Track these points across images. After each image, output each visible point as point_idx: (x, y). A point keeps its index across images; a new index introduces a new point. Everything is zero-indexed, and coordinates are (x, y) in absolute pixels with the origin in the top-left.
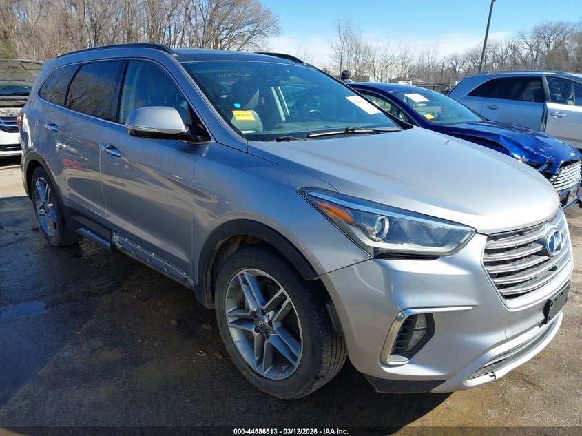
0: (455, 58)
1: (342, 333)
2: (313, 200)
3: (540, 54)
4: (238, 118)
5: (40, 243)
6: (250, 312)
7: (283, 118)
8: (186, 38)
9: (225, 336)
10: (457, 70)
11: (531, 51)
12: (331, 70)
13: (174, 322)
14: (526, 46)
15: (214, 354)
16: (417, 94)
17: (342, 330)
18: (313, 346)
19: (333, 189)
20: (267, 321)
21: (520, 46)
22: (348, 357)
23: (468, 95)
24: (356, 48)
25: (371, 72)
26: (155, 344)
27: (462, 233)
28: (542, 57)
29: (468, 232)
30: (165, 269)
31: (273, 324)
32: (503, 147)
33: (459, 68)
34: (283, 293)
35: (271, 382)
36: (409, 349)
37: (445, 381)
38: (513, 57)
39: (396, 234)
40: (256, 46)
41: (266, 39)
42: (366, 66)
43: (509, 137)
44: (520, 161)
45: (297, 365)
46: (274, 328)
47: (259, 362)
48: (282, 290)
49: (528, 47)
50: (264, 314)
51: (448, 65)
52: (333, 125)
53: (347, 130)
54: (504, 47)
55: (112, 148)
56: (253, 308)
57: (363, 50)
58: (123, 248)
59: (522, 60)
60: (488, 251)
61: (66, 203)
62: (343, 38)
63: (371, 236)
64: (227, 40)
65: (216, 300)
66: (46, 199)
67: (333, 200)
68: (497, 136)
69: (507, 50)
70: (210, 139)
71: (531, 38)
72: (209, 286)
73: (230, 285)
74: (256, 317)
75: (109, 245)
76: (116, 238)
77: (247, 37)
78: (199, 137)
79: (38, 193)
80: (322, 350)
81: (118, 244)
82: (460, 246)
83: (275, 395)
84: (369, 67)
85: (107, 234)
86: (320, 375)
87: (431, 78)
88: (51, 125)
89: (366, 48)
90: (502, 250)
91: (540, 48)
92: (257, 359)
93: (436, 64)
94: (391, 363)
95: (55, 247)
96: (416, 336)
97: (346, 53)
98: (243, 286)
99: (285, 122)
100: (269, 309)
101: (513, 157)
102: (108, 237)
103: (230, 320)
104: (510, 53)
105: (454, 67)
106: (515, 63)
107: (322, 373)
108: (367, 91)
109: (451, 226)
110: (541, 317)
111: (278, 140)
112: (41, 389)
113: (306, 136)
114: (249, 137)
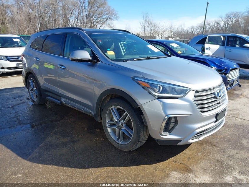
0: (192, 28)
1: (147, 125)
2: (136, 81)
3: (229, 25)
4: (109, 54)
5: (31, 104)
6: (115, 121)
7: (123, 54)
8: (79, 21)
9: (106, 131)
10: (194, 33)
11: (225, 24)
12: (140, 34)
13: (86, 129)
14: (223, 22)
15: (101, 139)
16: (175, 44)
17: (147, 124)
18: (137, 131)
19: (143, 77)
20: (121, 124)
21: (220, 22)
22: (149, 134)
23: (196, 44)
24: (151, 25)
25: (157, 34)
26: (80, 136)
27: (186, 90)
28: (230, 27)
29: (188, 90)
30: (83, 110)
31: (123, 124)
32: (207, 63)
33: (195, 32)
34: (126, 114)
35: (123, 145)
36: (169, 129)
37: (182, 140)
38: (217, 27)
39: (164, 91)
40: (108, 24)
41: (112, 21)
42: (155, 32)
43: (211, 60)
44: (214, 69)
45: (131, 138)
46: (124, 126)
47: (118, 139)
48: (126, 112)
49: (224, 22)
50: (120, 121)
51: (190, 31)
52: (142, 56)
53: (147, 57)
54: (214, 23)
55: (62, 66)
56: (116, 120)
57: (154, 25)
58: (65, 103)
59: (221, 28)
60: (195, 96)
61: (42, 88)
62: (145, 20)
63: (156, 92)
64: (96, 22)
65: (102, 118)
66: (34, 86)
67: (143, 80)
68: (205, 59)
69: (215, 24)
70: (99, 61)
71: (225, 19)
72: (99, 114)
73: (107, 112)
74: (117, 123)
75: (60, 102)
76: (63, 99)
77: (104, 21)
78: (95, 61)
79: (30, 85)
80: (140, 132)
81: (63, 102)
82: (186, 95)
83: (124, 150)
84: (156, 32)
85: (59, 98)
86: (139, 141)
87: (182, 36)
88: (36, 58)
89: (155, 24)
90: (200, 96)
91: (229, 23)
92: (117, 138)
93: (185, 30)
94: (163, 134)
95: (36, 105)
96: (172, 125)
97: (146, 27)
98: (112, 112)
99: (124, 55)
100: (121, 120)
101: (212, 67)
102: (60, 99)
103: (107, 125)
104: (216, 25)
105: (193, 31)
106: (218, 29)
107: (140, 140)
108: (155, 43)
109: (182, 88)
110: (215, 119)
111: (123, 61)
112: (42, 150)
113: (133, 60)
114: (113, 60)
